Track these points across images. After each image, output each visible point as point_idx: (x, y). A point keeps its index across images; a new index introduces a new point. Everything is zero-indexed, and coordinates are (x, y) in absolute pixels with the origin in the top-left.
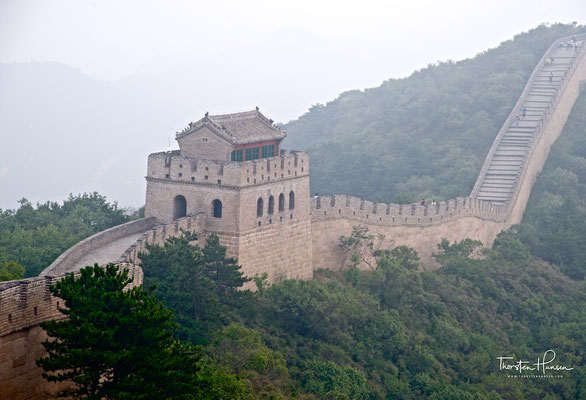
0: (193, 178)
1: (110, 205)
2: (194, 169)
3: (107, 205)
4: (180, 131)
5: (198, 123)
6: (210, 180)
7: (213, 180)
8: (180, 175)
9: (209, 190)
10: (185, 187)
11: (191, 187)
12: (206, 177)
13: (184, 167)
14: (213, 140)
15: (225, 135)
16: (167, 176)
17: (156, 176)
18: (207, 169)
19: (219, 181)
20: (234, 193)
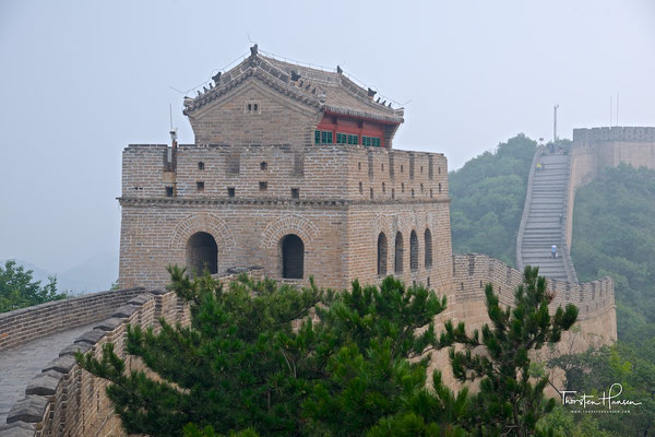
0: (231, 191)
1: (42, 286)
2: (234, 170)
3: (34, 287)
4: (193, 96)
5: (235, 71)
6: (271, 192)
7: (280, 188)
8: (201, 185)
9: (272, 213)
10: (213, 211)
11: (227, 211)
12: (263, 185)
13: (209, 166)
14: (272, 107)
15: (300, 92)
16: (170, 191)
17: (144, 195)
18: (263, 165)
19: (295, 192)
20: (331, 215)
